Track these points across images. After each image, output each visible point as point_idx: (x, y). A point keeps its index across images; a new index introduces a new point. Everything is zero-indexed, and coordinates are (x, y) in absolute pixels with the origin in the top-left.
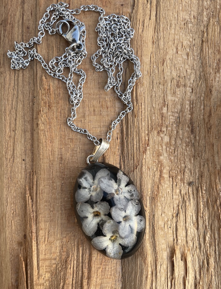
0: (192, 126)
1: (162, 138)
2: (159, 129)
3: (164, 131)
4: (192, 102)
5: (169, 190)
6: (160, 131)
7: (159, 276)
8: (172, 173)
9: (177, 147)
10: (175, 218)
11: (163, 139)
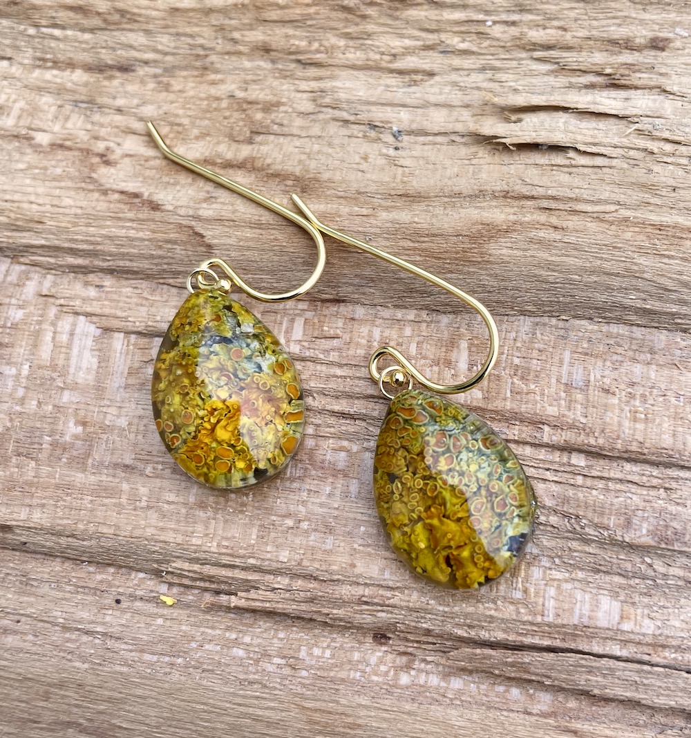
0: (111, 67)
1: (127, 155)
2: (96, 160)
3: (108, 149)
4: (38, 63)
5: (289, 146)
6: (104, 159)
7: (558, 191)
8: (239, 134)
9: (165, 116)
10: (382, 136)
11: (131, 153)
